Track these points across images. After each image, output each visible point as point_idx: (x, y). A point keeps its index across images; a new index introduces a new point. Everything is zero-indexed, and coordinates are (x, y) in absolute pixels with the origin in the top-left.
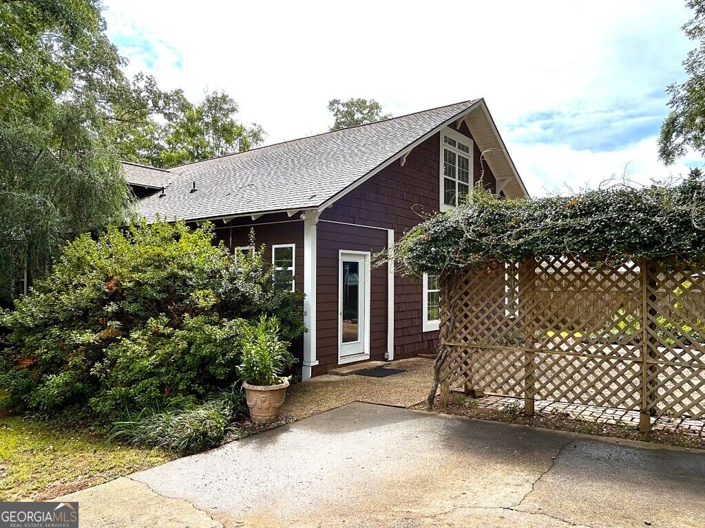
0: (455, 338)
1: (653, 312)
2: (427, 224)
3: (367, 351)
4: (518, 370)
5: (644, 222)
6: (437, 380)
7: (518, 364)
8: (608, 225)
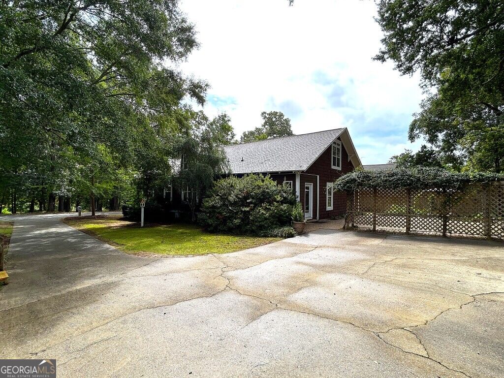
0: (352, 210)
1: (410, 202)
2: (343, 177)
3: (312, 216)
4: (371, 218)
5: (408, 179)
6: (346, 222)
7: (371, 217)
8: (399, 179)
